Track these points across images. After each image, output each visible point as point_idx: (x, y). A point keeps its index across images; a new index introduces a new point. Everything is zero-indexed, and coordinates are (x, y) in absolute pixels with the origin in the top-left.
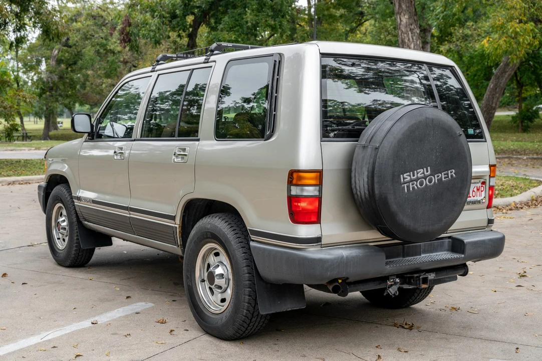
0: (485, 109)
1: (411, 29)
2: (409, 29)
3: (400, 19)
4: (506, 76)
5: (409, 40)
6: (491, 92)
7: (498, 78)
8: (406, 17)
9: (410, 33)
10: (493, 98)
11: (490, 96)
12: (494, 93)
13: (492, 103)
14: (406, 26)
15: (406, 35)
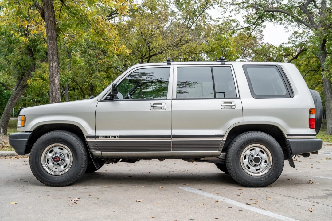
0: (6, 115)
1: (57, 69)
2: (56, 69)
3: (52, 64)
4: (16, 99)
5: (56, 74)
6: (9, 106)
7: (12, 100)
8: (56, 63)
9: (57, 71)
10: (10, 109)
11: (8, 109)
12: (11, 107)
13: (10, 112)
14: (55, 68)
15: (54, 72)
